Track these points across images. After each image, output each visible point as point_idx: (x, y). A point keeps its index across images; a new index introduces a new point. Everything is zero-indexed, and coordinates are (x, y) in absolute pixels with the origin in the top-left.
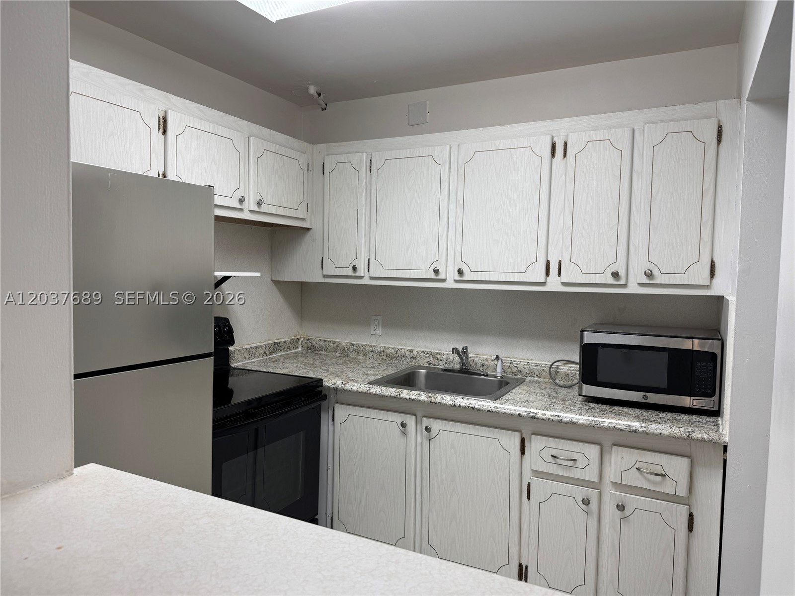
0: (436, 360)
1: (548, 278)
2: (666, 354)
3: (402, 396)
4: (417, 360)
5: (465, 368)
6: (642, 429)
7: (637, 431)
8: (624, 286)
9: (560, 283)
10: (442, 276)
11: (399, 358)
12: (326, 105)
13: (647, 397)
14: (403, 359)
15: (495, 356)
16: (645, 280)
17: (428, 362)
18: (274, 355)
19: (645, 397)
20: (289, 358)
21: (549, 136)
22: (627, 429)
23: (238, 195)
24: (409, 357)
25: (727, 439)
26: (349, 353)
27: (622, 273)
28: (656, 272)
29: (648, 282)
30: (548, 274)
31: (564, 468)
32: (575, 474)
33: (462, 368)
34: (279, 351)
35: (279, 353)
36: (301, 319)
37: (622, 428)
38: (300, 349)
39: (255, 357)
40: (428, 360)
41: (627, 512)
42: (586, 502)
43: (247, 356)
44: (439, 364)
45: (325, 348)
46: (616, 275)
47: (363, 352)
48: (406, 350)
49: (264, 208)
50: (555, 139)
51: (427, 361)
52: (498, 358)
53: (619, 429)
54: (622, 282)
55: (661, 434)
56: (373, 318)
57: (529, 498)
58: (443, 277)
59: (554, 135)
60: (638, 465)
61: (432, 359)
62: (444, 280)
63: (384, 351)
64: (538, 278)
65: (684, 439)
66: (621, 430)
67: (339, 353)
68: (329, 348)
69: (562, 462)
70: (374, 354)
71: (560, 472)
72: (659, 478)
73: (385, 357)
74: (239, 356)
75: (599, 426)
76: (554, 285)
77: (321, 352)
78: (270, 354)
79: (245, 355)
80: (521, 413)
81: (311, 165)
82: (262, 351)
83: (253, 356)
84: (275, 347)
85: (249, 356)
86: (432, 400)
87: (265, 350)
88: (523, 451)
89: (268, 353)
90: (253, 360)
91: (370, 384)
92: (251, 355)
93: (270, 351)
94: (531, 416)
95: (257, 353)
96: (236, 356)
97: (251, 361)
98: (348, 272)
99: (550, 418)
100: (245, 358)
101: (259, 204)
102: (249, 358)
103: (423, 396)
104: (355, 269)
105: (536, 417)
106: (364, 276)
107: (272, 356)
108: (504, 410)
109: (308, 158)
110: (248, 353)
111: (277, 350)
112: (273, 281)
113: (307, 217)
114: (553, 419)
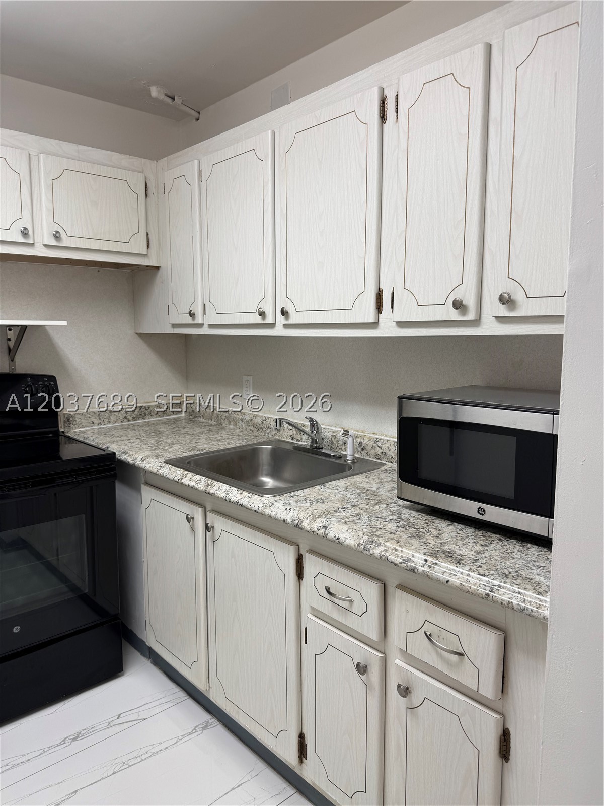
0: (299, 434)
1: (381, 316)
2: (513, 440)
4: (281, 433)
5: (316, 447)
6: (423, 569)
7: (415, 570)
8: (476, 322)
9: (395, 323)
10: (269, 320)
11: (264, 429)
12: (199, 113)
13: (484, 511)
14: (269, 430)
15: (342, 431)
16: (503, 311)
17: (291, 436)
18: (141, 421)
19: (481, 511)
20: (165, 423)
21: (377, 87)
22: (403, 565)
23: (20, 226)
24: (274, 429)
25: (547, 613)
26: (222, 421)
27: (470, 301)
28: (519, 296)
29: (507, 314)
30: (379, 309)
31: (339, 610)
32: (351, 622)
33: (312, 446)
34: (150, 416)
35: (149, 418)
37: (396, 562)
38: (183, 414)
39: (110, 422)
40: (291, 433)
41: (416, 698)
42: (362, 669)
43: (96, 421)
44: (301, 439)
45: (202, 414)
46: (458, 305)
47: (234, 420)
48: (272, 420)
49: (66, 242)
50: (386, 93)
51: (291, 434)
52: (346, 433)
53: (392, 562)
54: (471, 316)
55: (448, 582)
56: (245, 378)
57: (306, 643)
58: (271, 322)
59: (384, 85)
60: (428, 628)
61: (295, 432)
62: (272, 326)
63: (251, 420)
64: (366, 319)
65: (482, 598)
66: (396, 565)
67: (214, 421)
68: (206, 414)
69: (336, 601)
70: (243, 423)
71: (335, 615)
72: (455, 658)
73: (252, 428)
74: (83, 421)
75: (368, 553)
76: (387, 328)
77: (200, 419)
78: (134, 419)
79: (93, 419)
80: (286, 519)
81: (155, 188)
82: (120, 415)
83: (106, 420)
84: (143, 412)
85: (100, 421)
86: (207, 490)
87: (125, 415)
88: (300, 574)
89: (130, 418)
90: (105, 426)
91: (165, 462)
92: (102, 419)
93: (134, 416)
94: (296, 524)
95: (113, 418)
96: (78, 420)
97: (102, 426)
98: (188, 320)
99: (315, 529)
100: (93, 423)
101: (57, 236)
102: (99, 424)
103: (203, 483)
104: (192, 315)
105: (300, 526)
106: (203, 324)
107: (135, 422)
108: (270, 512)
109: (146, 178)
110: (98, 418)
111: (145, 415)
112: (137, 334)
113: (147, 252)
114: (318, 532)
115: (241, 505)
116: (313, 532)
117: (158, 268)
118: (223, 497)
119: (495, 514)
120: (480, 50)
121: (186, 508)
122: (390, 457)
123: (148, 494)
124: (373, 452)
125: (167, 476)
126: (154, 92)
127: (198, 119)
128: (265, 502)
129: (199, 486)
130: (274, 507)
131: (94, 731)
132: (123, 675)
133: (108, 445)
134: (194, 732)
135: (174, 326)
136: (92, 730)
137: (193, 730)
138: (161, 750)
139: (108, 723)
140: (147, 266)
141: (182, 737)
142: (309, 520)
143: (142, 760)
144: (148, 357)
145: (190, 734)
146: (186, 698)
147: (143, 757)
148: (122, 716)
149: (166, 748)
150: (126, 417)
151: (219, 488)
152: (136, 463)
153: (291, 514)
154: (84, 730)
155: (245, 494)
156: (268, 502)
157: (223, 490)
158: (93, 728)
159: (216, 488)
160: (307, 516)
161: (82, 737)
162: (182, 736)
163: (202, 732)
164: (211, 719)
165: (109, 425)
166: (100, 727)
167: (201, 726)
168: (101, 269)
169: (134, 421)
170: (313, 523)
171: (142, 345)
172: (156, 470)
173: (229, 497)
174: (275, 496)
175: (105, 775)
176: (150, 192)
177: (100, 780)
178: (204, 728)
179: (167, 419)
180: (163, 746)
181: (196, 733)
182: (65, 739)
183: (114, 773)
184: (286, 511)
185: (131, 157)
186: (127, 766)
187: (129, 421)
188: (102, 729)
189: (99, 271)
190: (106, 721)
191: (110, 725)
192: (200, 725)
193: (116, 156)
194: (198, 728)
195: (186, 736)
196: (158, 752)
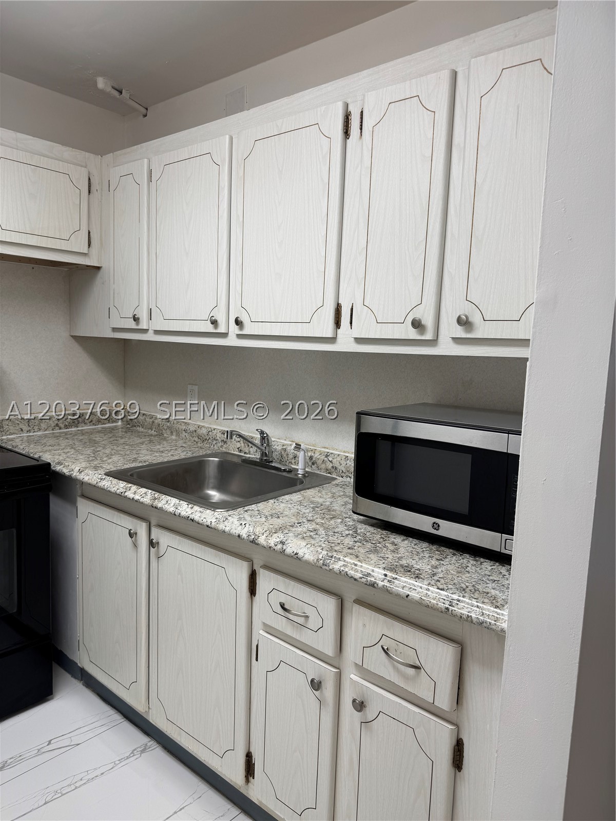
0: (247, 446)
1: (339, 331)
2: (468, 457)
3: (126, 494)
4: (228, 445)
5: (266, 460)
6: (383, 583)
7: (375, 585)
8: (434, 342)
9: (353, 339)
10: (222, 329)
11: (210, 441)
12: (147, 109)
13: (439, 526)
14: (215, 442)
15: (294, 445)
16: (460, 332)
17: (238, 448)
19: (436, 526)
20: (99, 432)
21: (341, 102)
22: (363, 580)
24: (220, 440)
25: (505, 625)
26: (164, 431)
27: (428, 321)
28: (476, 318)
29: (464, 335)
30: (338, 324)
31: (294, 626)
32: (306, 637)
33: (262, 459)
34: (83, 425)
35: (82, 427)
36: (124, 386)
37: (356, 577)
38: (120, 423)
39: (40, 430)
40: (238, 445)
41: (370, 713)
42: (316, 685)
43: (25, 428)
44: (249, 452)
45: (141, 423)
46: (417, 324)
47: (177, 431)
48: (218, 431)
50: (351, 108)
51: (238, 447)
52: (298, 447)
53: (352, 577)
54: (429, 336)
55: (407, 596)
56: (190, 387)
57: (257, 660)
58: (223, 331)
59: (349, 101)
60: (386, 642)
61: (243, 444)
62: (225, 335)
63: (195, 431)
64: (324, 333)
65: (442, 612)
66: (355, 580)
67: (155, 431)
68: (146, 424)
69: (291, 617)
70: (186, 434)
71: (289, 631)
72: (412, 671)
73: (196, 439)
74: (11, 428)
75: (327, 568)
76: (345, 343)
77: (138, 428)
78: (66, 427)
79: (21, 426)
80: (241, 534)
81: (99, 184)
82: (51, 422)
83: (36, 428)
84: (78, 420)
85: (29, 428)
86: (154, 504)
87: (56, 422)
88: (252, 591)
89: (62, 426)
90: (35, 434)
91: (105, 474)
92: (32, 427)
93: (67, 424)
94: (252, 539)
95: (43, 426)
96: (6, 427)
97: (31, 434)
98: (132, 324)
99: (272, 545)
100: (22, 430)
102: (29, 431)
103: (149, 496)
104: (136, 319)
105: (256, 541)
106: (148, 330)
107: (67, 430)
108: (224, 527)
109: (89, 172)
110: (27, 425)
111: (79, 423)
112: (72, 336)
113: (89, 251)
114: (275, 548)
115: (193, 520)
116: (270, 547)
117: (98, 268)
118: (171, 511)
119: (450, 529)
120: (445, 75)
121: (128, 523)
122: (341, 471)
123: (84, 507)
124: (323, 466)
125: (108, 489)
126: (101, 83)
127: (145, 116)
128: (218, 516)
129: (145, 500)
130: (228, 522)
131: (22, 759)
132: (52, 699)
133: (41, 454)
134: (131, 755)
135: (115, 330)
136: (19, 759)
137: (131, 754)
138: (97, 776)
139: (37, 750)
140: (87, 266)
141: (119, 762)
142: (265, 535)
143: (76, 788)
144: (83, 361)
145: (128, 758)
146: (123, 720)
147: (77, 785)
148: (52, 742)
149: (102, 774)
150: (57, 425)
151: (167, 502)
152: (73, 474)
153: (246, 530)
154: (10, 759)
155: (196, 508)
156: (221, 517)
157: (172, 505)
158: (20, 756)
159: (164, 502)
160: (263, 531)
161: (9, 767)
162: (119, 760)
163: (141, 756)
164: (149, 742)
165: (39, 433)
166: (29, 754)
167: (138, 750)
168: (36, 266)
169: (66, 429)
170: (270, 538)
171: (76, 347)
172: (95, 482)
173: (179, 511)
174: (228, 511)
175: (36, 806)
176: (92, 188)
177: (31, 811)
178: (143, 751)
179: (103, 428)
180: (98, 772)
181: (134, 757)
183: (45, 803)
184: (240, 527)
185: (74, 149)
186: (60, 795)
187: (60, 428)
188: (31, 757)
189: (33, 268)
190: (34, 749)
191: (39, 752)
192: (138, 748)
193: (58, 148)
194: (136, 751)
195: (123, 760)
196: (93, 778)
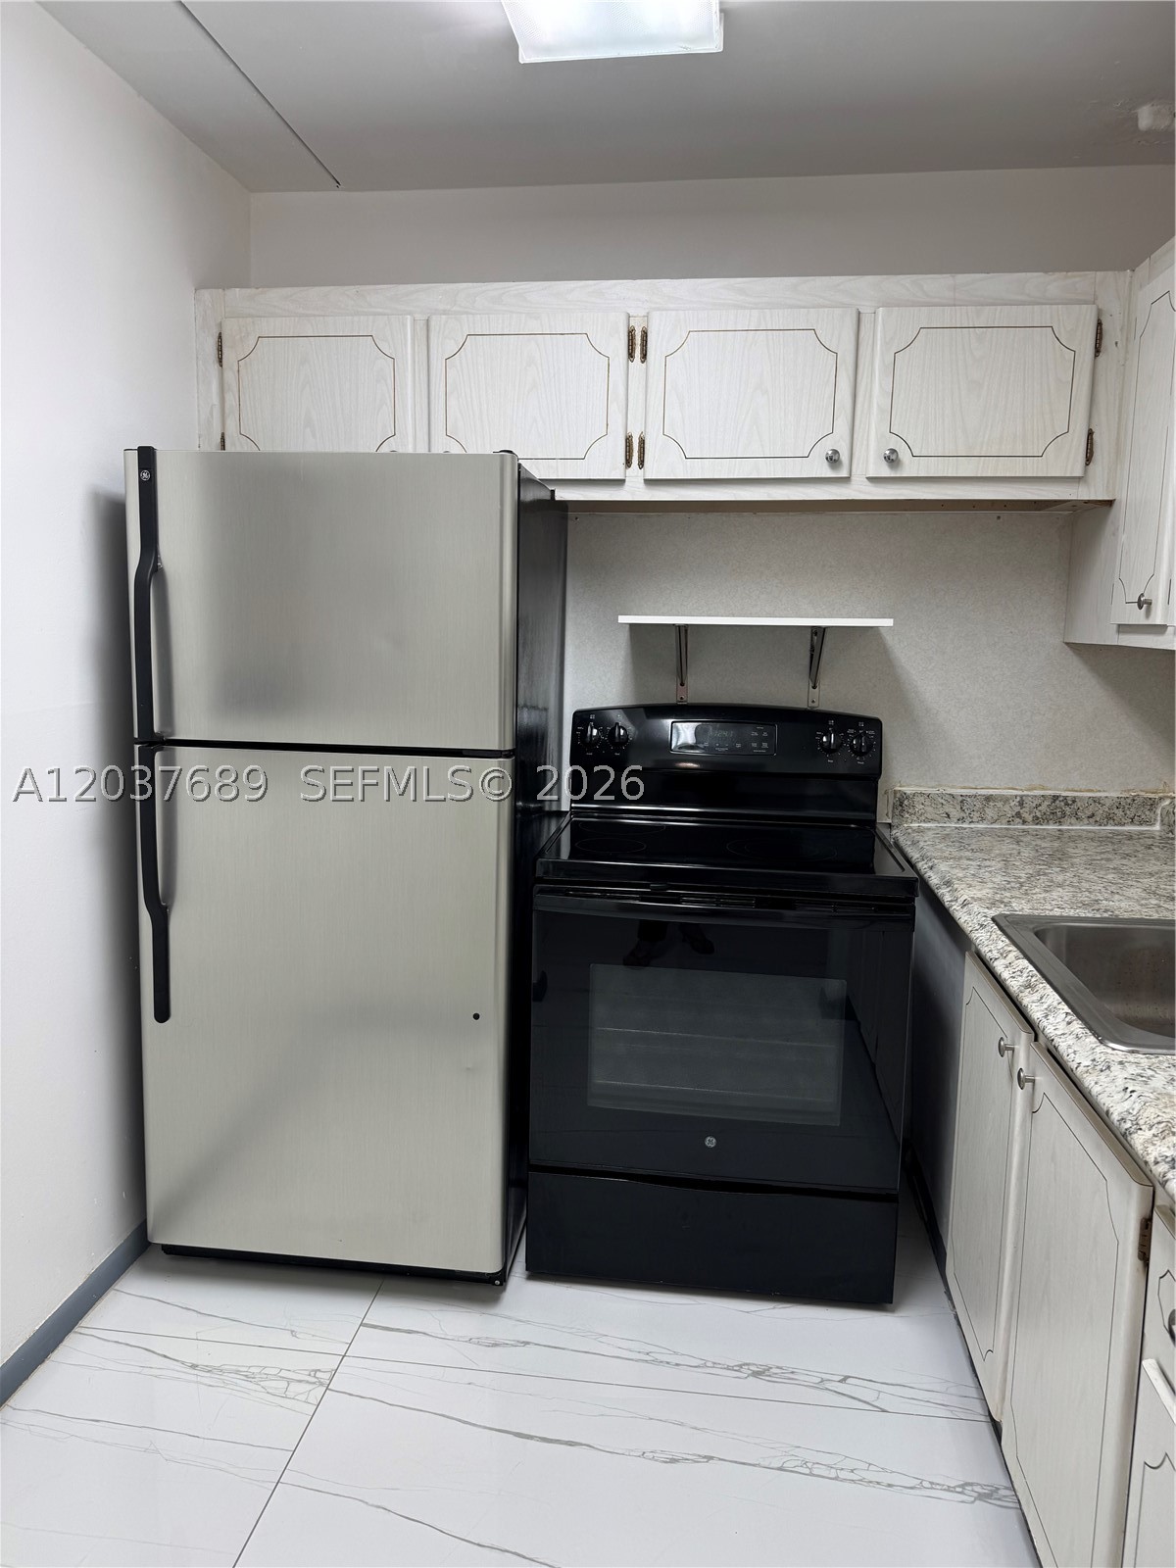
18: (1052, 827)
20: (1108, 838)
23: (827, 447)
34: (1073, 820)
35: (1071, 824)
38: (1157, 827)
39: (983, 819)
43: (955, 813)
49: (910, 468)
74: (929, 809)
78: (1037, 820)
79: (948, 809)
80: (1111, 1110)
81: (1121, 330)
82: (1007, 808)
83: (976, 815)
84: (1059, 808)
85: (963, 815)
86: (1021, 995)
87: (1018, 809)
89: (1029, 818)
90: (972, 826)
91: (993, 919)
92: (968, 812)
93: (1038, 814)
94: (1123, 1130)
95: (990, 813)
96: (919, 807)
97: (964, 826)
98: (1138, 617)
99: (1151, 1159)
100: (948, 816)
101: (892, 459)
102: (961, 820)
103: (1022, 980)
104: (1144, 603)
105: (1129, 1138)
106: (1166, 626)
107: (1038, 827)
108: (1093, 1083)
109: (1099, 312)
110: (958, 808)
111: (1064, 815)
112: (1067, 644)
113: (1085, 471)
114: (1153, 1168)
115: (1056, 1049)
116: (1145, 1162)
117: (1110, 503)
118: (1036, 1018)
121: (1007, 1024)
123: (971, 975)
125: (979, 947)
126: (1146, 117)
128: (1097, 1057)
129: (1012, 983)
130: (1108, 1076)
131: (792, 1379)
132: (892, 1311)
134: (958, 1489)
135: (1122, 628)
136: (789, 1376)
137: (959, 1486)
138: (878, 1483)
139: (820, 1380)
140: (1087, 502)
141: (929, 1486)
142: (1154, 1131)
143: (836, 1478)
145: (949, 1489)
146: (982, 1418)
147: (842, 1475)
148: (849, 1381)
149: (890, 1485)
150: (1018, 815)
151: (1041, 998)
152: (952, 906)
153: (1127, 1105)
154: (778, 1367)
155: (1077, 1026)
156: (1102, 1059)
157: (1045, 1006)
158: (792, 1372)
159: (1036, 997)
160: (1155, 1121)
161: (767, 1378)
162: (932, 1483)
163: (973, 1502)
164: (1006, 1488)
165: (981, 826)
166: (806, 1378)
167: (978, 1489)
168: (1005, 514)
169: (1037, 824)
170: (1158, 1143)
171: (1075, 665)
172: (970, 929)
173: (1045, 1024)
174: (1133, 1052)
175: (766, 1464)
176: (1107, 341)
177: (754, 1465)
178: (981, 1497)
179: (1114, 833)
180: (886, 1478)
181: (959, 1495)
182: (744, 1365)
183: (780, 1469)
184: (1122, 1094)
185: (1069, 274)
186: (807, 1471)
187: (1024, 822)
188: (806, 1384)
189: (999, 518)
190: (818, 1374)
191: (821, 1385)
192: (978, 1484)
193: (1033, 281)
194: (969, 1488)
195: (938, 1487)
196: (871, 1482)
